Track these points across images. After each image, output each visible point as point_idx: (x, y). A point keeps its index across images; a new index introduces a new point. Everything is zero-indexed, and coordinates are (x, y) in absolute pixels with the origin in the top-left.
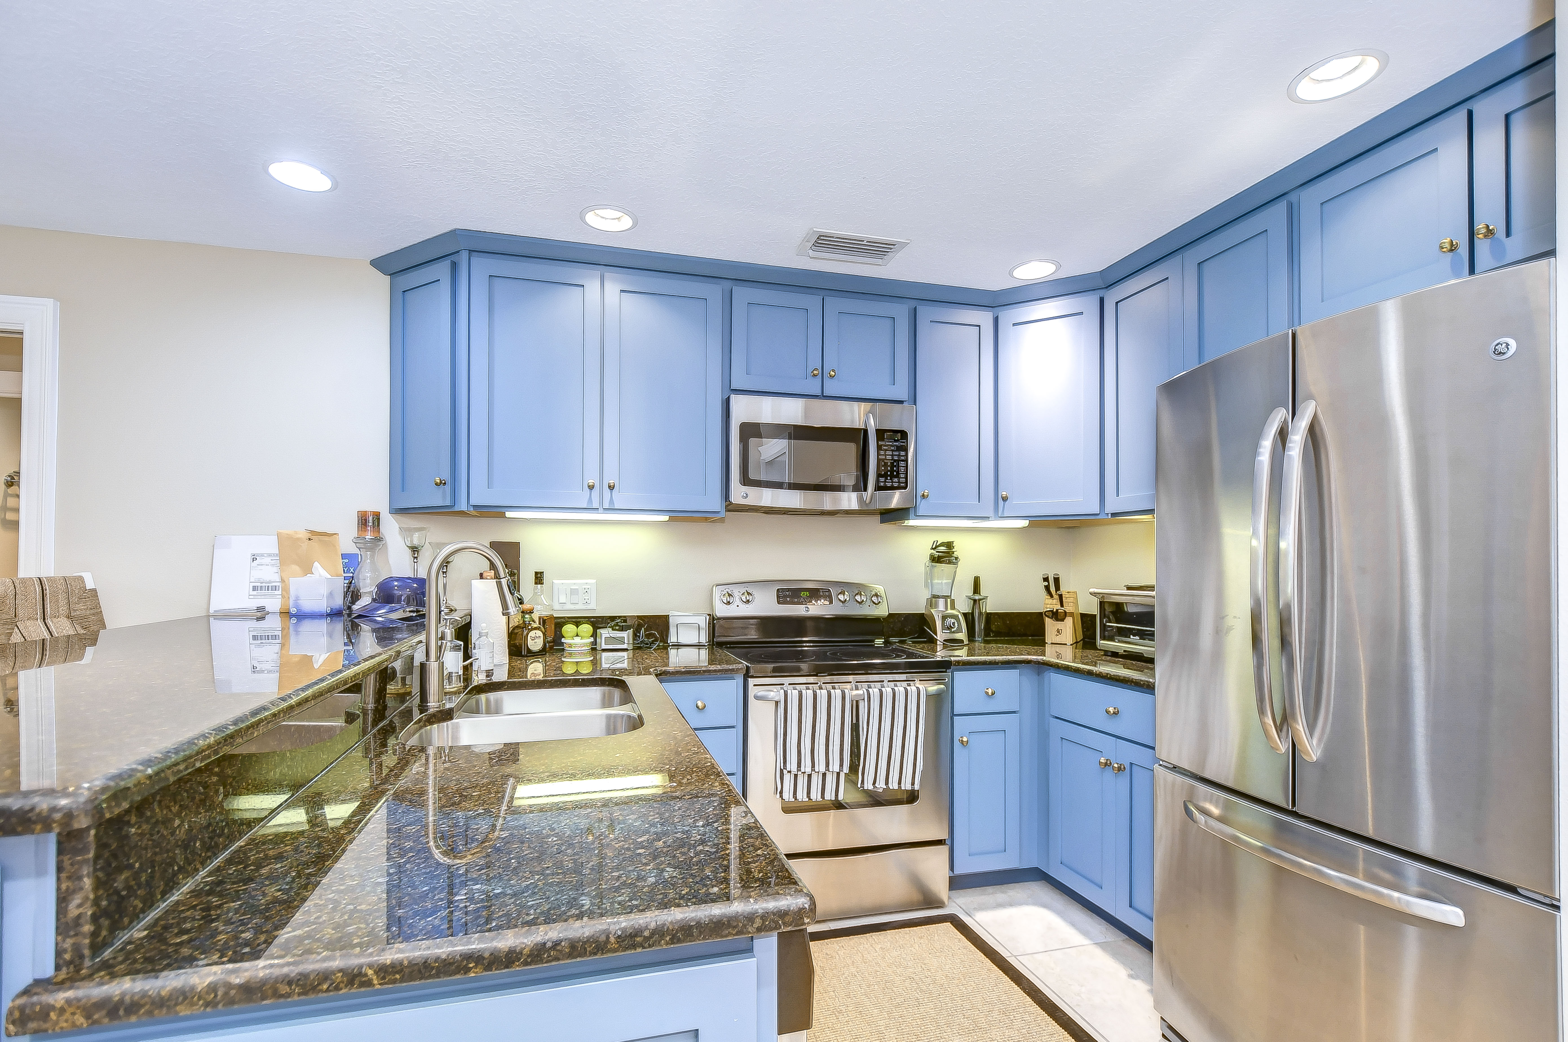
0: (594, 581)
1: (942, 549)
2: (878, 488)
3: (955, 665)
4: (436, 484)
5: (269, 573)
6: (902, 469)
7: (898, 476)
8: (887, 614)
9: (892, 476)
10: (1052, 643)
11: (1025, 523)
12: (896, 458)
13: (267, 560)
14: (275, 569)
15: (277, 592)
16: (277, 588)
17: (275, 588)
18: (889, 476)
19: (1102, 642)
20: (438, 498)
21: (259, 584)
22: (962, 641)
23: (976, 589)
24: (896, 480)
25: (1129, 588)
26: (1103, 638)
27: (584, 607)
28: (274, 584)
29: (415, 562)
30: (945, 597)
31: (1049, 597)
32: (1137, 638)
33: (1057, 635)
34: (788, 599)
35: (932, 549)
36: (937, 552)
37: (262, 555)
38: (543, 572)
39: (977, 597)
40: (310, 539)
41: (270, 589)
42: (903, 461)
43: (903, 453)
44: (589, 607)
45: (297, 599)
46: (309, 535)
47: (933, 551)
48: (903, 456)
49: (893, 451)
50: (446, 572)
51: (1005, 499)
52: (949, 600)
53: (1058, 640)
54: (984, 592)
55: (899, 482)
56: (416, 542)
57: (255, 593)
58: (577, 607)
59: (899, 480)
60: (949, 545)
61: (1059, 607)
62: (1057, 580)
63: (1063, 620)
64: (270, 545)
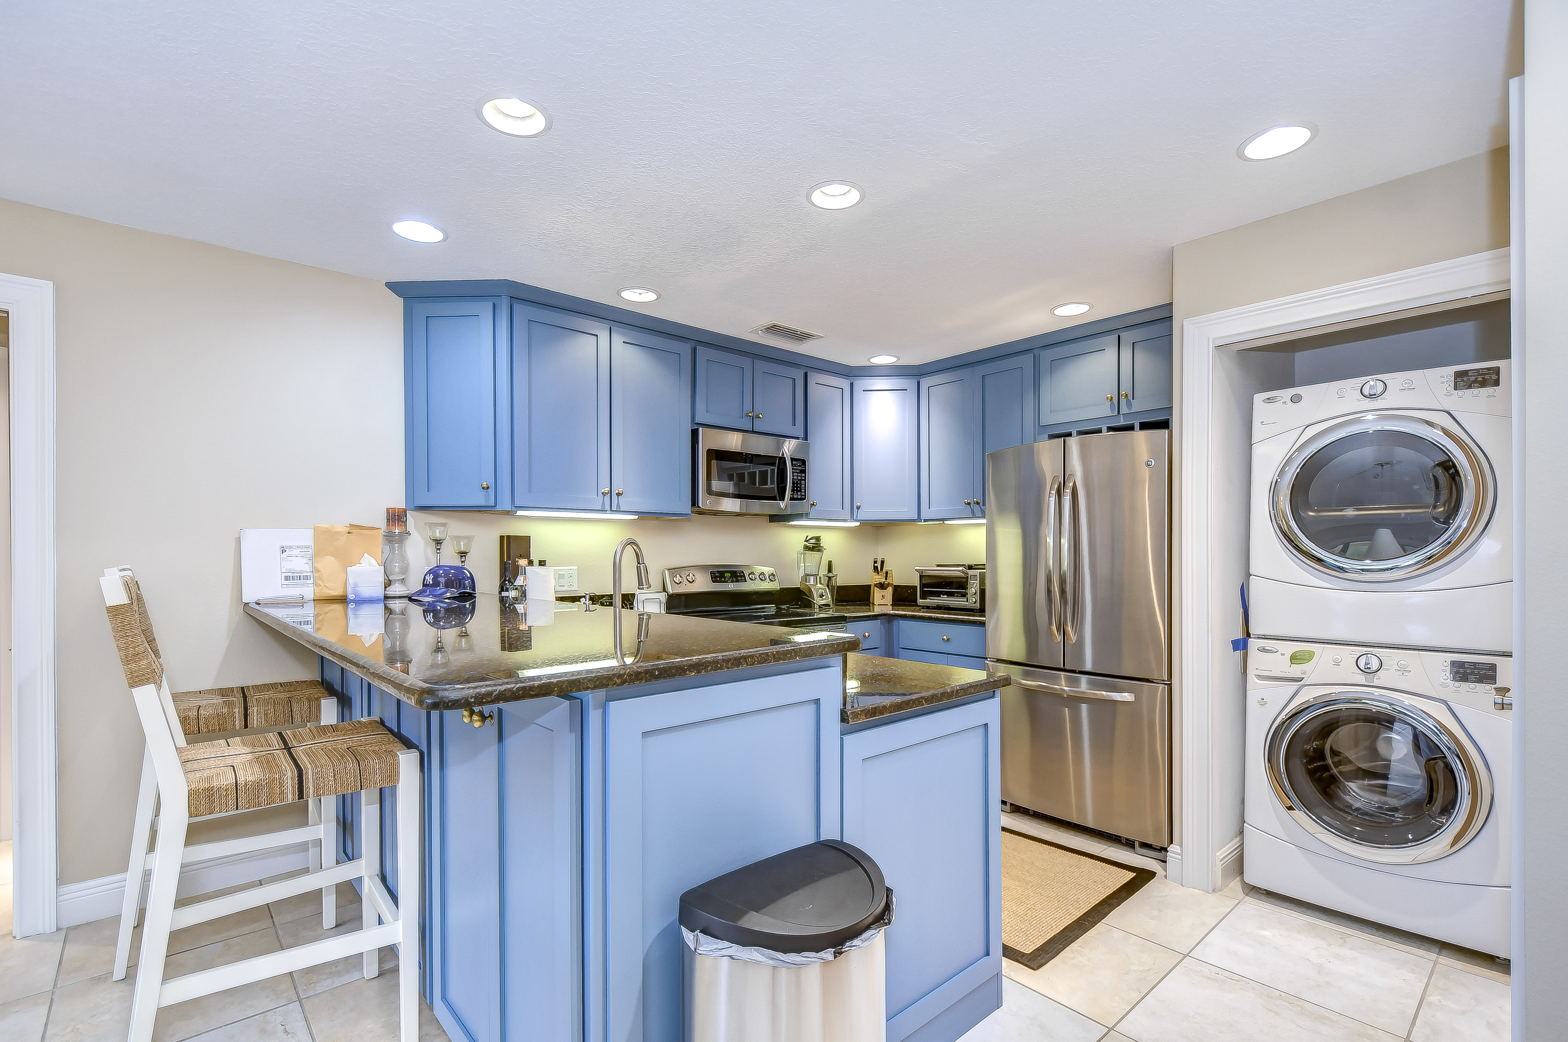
0: (577, 567)
1: (813, 541)
2: (792, 499)
3: (849, 619)
4: (483, 488)
5: (301, 565)
6: (803, 486)
7: (800, 491)
8: (779, 588)
9: (797, 491)
10: (878, 605)
11: (858, 524)
12: (799, 478)
13: (296, 552)
14: (305, 560)
15: (308, 582)
16: (309, 577)
17: (307, 578)
18: (795, 490)
19: (921, 601)
20: (480, 499)
21: (290, 574)
22: (829, 605)
23: (830, 570)
24: (799, 493)
25: (938, 566)
26: (922, 598)
27: (569, 589)
28: (305, 574)
29: (438, 553)
30: (815, 575)
31: (877, 574)
32: (945, 596)
33: (882, 599)
34: (718, 579)
35: (806, 541)
36: (809, 543)
37: (291, 547)
38: (545, 561)
39: (831, 575)
40: (349, 533)
41: (302, 578)
42: (803, 480)
43: (803, 475)
44: (573, 589)
45: (355, 586)
46: (348, 529)
47: (806, 543)
48: (803, 477)
49: (797, 473)
50: (464, 561)
51: (858, 508)
52: (818, 577)
53: (882, 602)
54: (835, 572)
55: (801, 495)
56: (438, 535)
57: (287, 582)
58: (563, 589)
59: (801, 493)
60: (818, 539)
61: (884, 580)
62: (883, 562)
63: (886, 589)
64: (305, 537)
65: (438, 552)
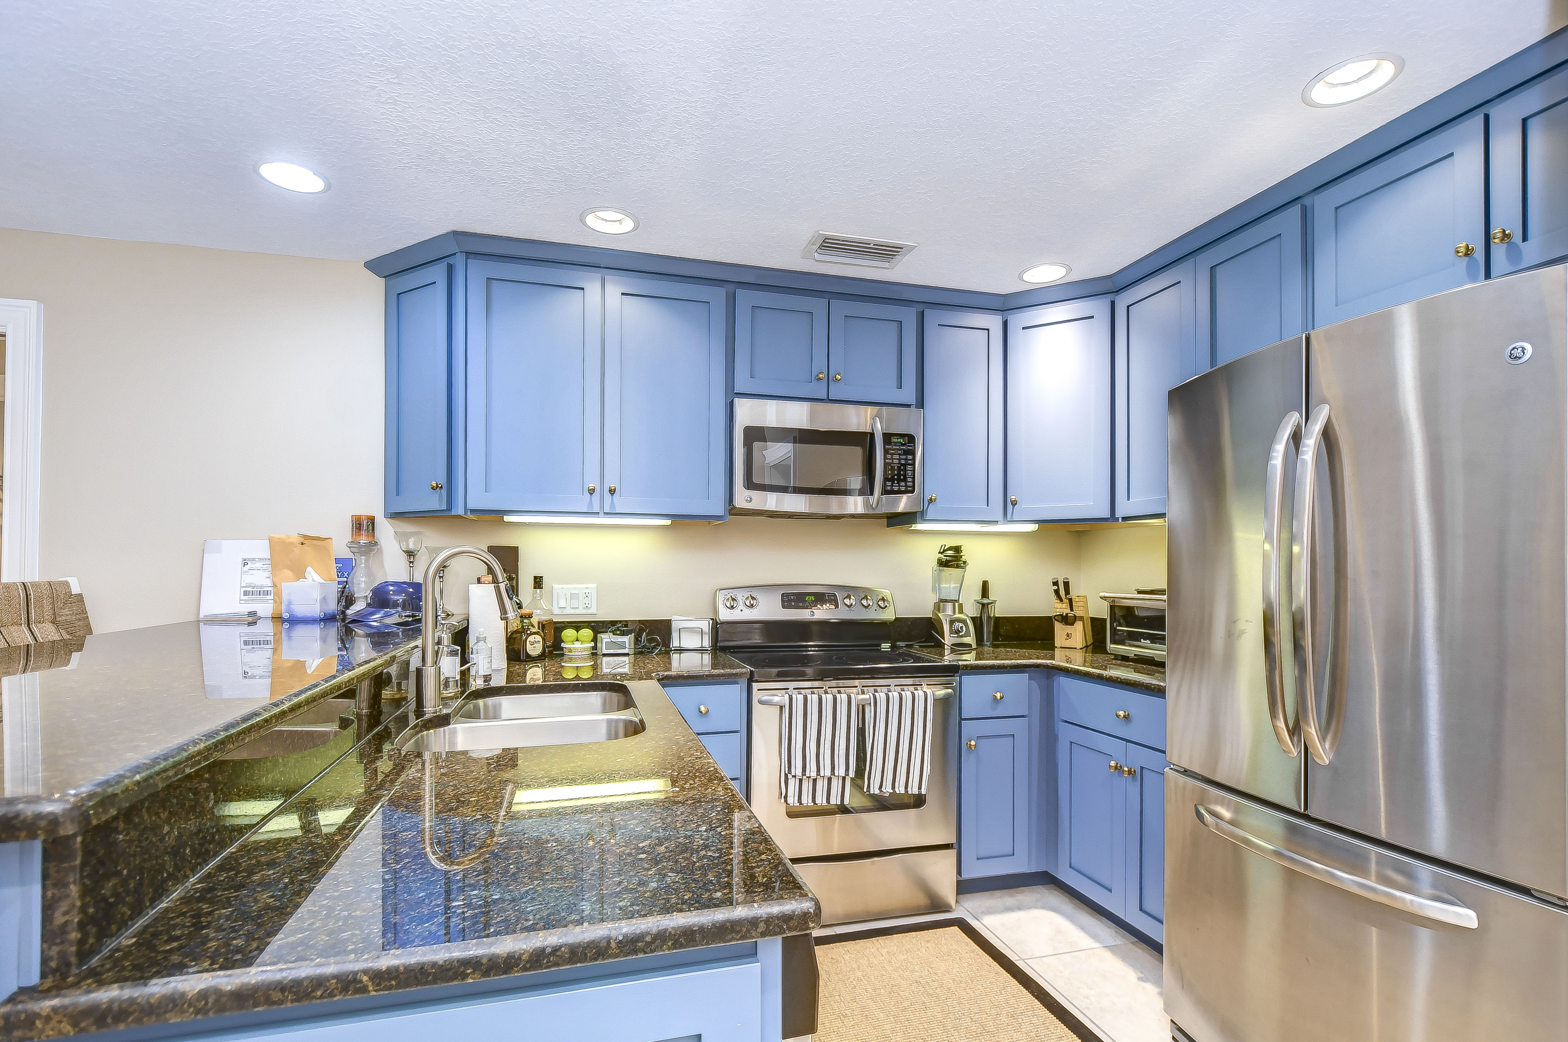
0: (594, 585)
1: (950, 553)
2: (885, 492)
3: (963, 669)
4: (432, 488)
5: (261, 578)
6: (910, 473)
7: (905, 480)
8: (894, 618)
9: (899, 481)
10: (1061, 648)
11: (1033, 527)
12: (903, 462)
13: (259, 565)
14: (267, 574)
15: (269, 597)
16: (269, 592)
17: (267, 593)
18: (896, 480)
19: (1112, 646)
20: (435, 502)
21: (250, 589)
22: (970, 645)
23: (985, 593)
24: (903, 484)
25: (1140, 592)
26: (1114, 642)
27: (584, 612)
28: (266, 589)
29: (411, 567)
30: (954, 601)
31: (1059, 602)
32: (1148, 641)
33: (1066, 639)
34: (793, 604)
35: (940, 553)
36: (945, 556)
37: (254, 560)
38: (542, 577)
39: (985, 601)
40: (302, 544)
41: (262, 594)
42: (910, 466)
43: (910, 457)
44: (589, 612)
45: (290, 603)
46: (302, 540)
47: (940, 555)
48: (910, 460)
49: (900, 454)
50: (442, 577)
51: (1014, 503)
52: (957, 604)
53: (1067, 644)
54: (992, 596)
55: (906, 487)
56: (411, 547)
57: (246, 598)
58: (577, 612)
59: (906, 484)
60: (957, 549)
61: (1068, 611)
62: (1066, 584)
64: (260, 549)
65: (411, 565)
